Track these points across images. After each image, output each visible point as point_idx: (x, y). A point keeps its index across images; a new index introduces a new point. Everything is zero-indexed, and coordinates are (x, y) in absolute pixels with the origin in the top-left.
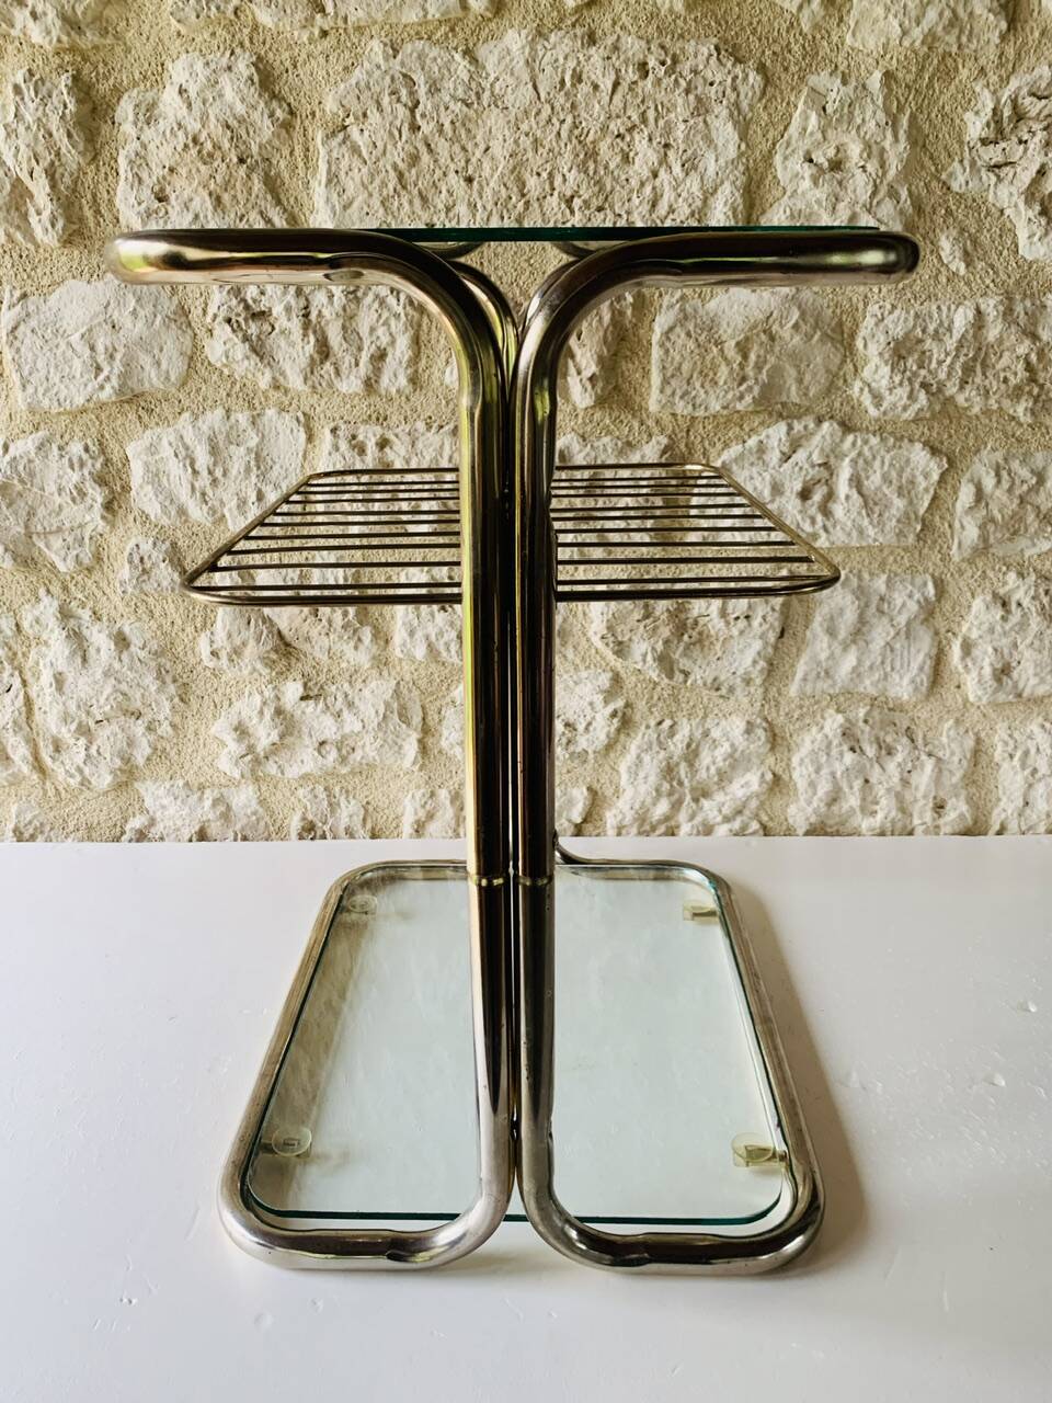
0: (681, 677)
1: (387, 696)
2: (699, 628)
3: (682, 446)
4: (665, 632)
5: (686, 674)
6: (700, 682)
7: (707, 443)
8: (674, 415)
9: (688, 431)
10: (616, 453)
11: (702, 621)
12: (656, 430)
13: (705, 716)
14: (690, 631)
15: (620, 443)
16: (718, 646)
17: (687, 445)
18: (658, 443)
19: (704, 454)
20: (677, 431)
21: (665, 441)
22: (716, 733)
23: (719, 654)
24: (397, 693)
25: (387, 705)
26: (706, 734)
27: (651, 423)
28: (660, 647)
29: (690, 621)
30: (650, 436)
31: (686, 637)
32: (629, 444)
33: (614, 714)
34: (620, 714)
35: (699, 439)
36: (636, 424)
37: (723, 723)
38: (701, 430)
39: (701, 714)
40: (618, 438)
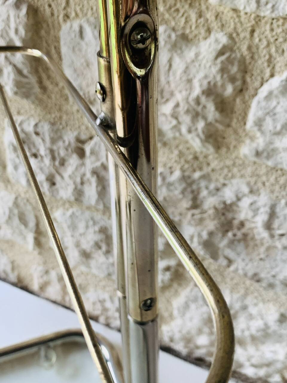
0: (225, 263)
1: (10, 204)
2: (244, 230)
3: (244, 49)
4: (211, 225)
5: (230, 262)
6: (241, 272)
7: (273, 50)
8: (235, 10)
9: (253, 32)
10: (169, 46)
11: (248, 225)
12: (215, 25)
13: (246, 295)
14: (235, 231)
15: (173, 36)
16: (262, 250)
17: (249, 48)
18: (217, 41)
19: (269, 61)
20: (240, 30)
21: (224, 40)
22: (253, 310)
23: (262, 256)
24: (16, 204)
25: (11, 210)
26: (245, 308)
27: (210, 16)
28: (205, 235)
29: (236, 222)
30: (209, 31)
31: (230, 234)
32: (184, 38)
33: (168, 269)
34: (173, 270)
35: (265, 43)
36: (193, 16)
37: (261, 305)
38: (268, 32)
39: (242, 291)
40: (174, 29)
